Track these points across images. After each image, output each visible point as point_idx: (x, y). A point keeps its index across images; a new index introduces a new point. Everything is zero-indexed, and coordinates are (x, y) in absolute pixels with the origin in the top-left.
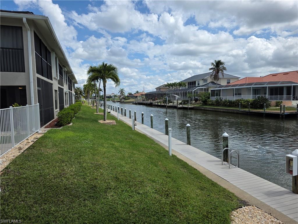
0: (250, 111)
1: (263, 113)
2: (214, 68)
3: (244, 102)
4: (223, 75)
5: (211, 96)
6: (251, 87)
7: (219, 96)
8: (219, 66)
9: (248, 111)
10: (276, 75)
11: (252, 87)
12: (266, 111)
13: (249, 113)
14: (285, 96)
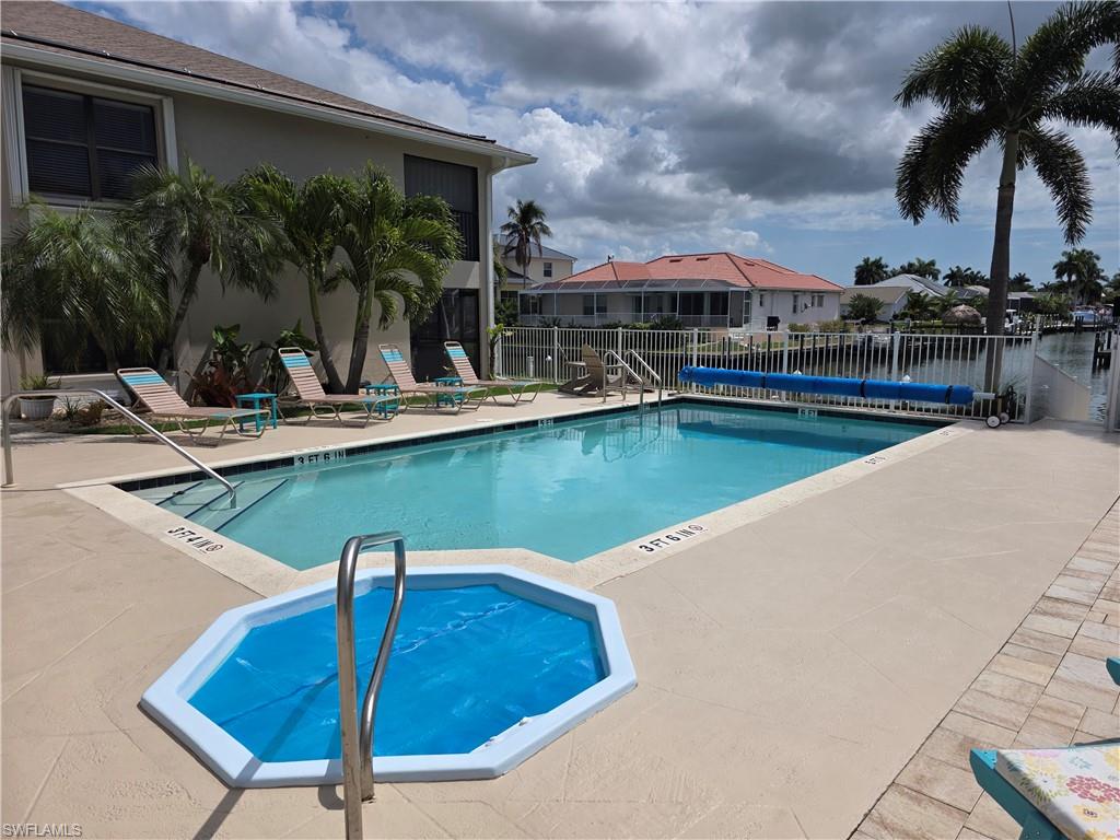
2: (514, 226)
4: (540, 251)
5: (522, 313)
6: (640, 292)
7: (541, 313)
8: (529, 222)
10: (706, 259)
11: (645, 292)
14: (706, 316)
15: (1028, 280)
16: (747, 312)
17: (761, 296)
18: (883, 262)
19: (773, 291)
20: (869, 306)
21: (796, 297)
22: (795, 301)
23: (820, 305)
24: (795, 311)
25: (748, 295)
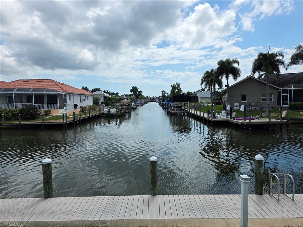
0: (22, 124)
1: (42, 124)
3: (7, 113)
6: (12, 94)
9: (19, 124)
10: (42, 81)
12: (45, 121)
13: (20, 127)
15: (119, 94)
16: (65, 102)
17: (70, 96)
18: (88, 88)
19: (73, 94)
20: (96, 100)
21: (80, 96)
22: (80, 98)
23: (88, 100)
24: (81, 102)
25: (65, 95)
